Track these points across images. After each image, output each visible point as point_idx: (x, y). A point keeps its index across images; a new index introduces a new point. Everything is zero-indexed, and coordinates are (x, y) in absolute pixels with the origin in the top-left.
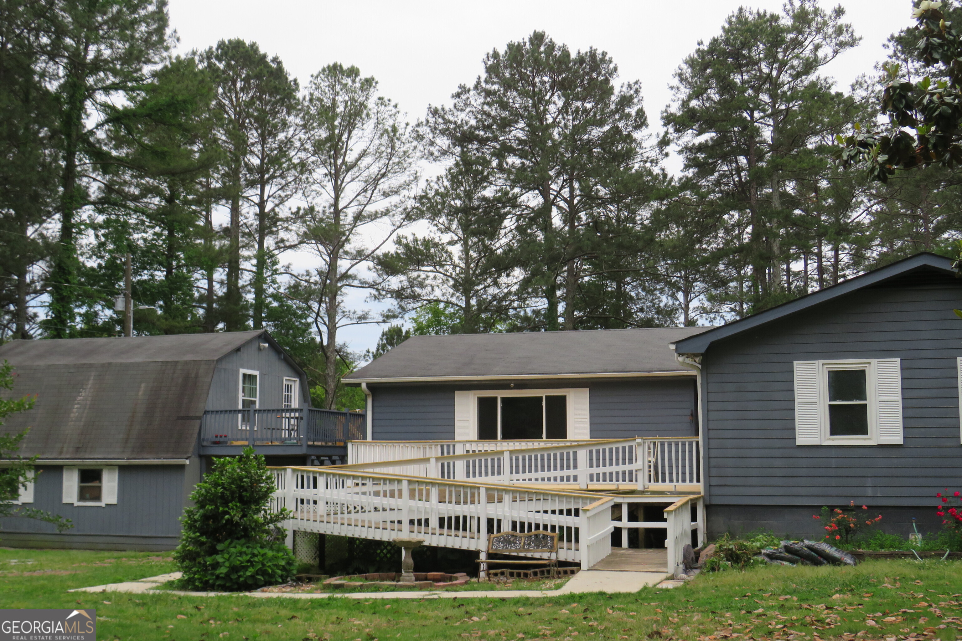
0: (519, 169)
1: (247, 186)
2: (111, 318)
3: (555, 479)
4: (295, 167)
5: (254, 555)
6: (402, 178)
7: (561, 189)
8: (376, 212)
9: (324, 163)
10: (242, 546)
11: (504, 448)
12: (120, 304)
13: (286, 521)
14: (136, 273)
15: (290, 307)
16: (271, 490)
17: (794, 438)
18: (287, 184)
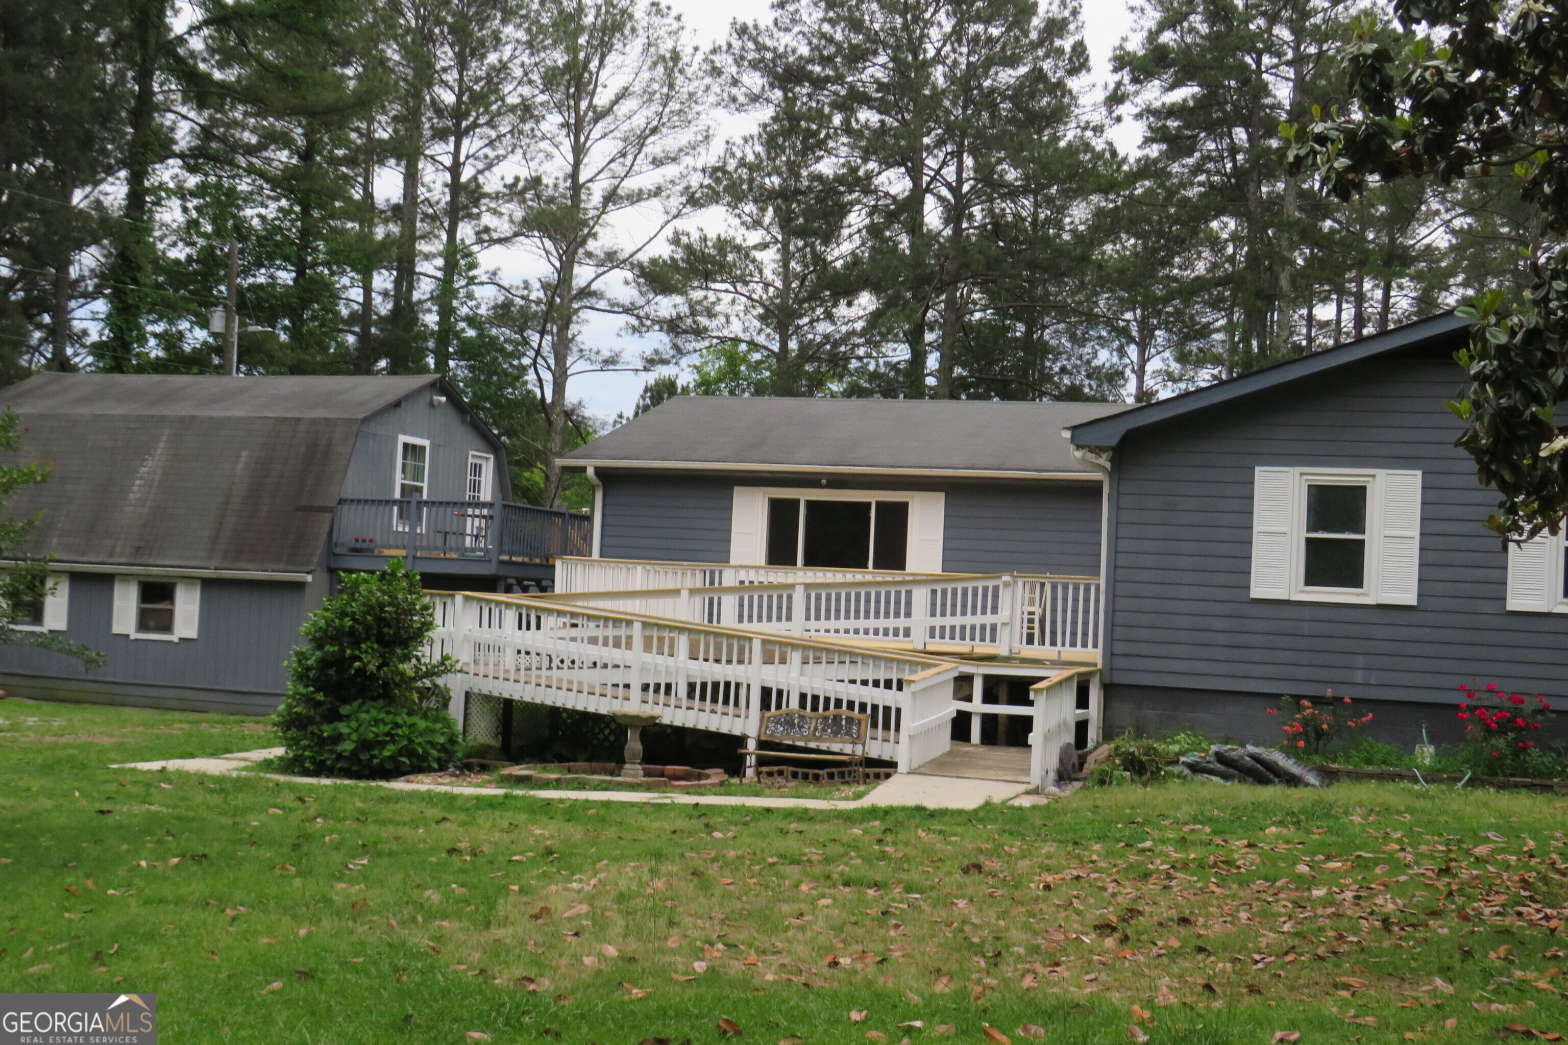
0: (875, 131)
1: (433, 137)
2: (205, 343)
3: (876, 632)
4: (513, 109)
5: (397, 725)
6: (684, 137)
7: (941, 168)
8: (641, 191)
9: (559, 107)
10: (379, 710)
11: (799, 580)
12: (218, 321)
13: (450, 676)
14: (246, 272)
15: (494, 340)
16: (427, 626)
17: (1248, 588)
18: (499, 137)
